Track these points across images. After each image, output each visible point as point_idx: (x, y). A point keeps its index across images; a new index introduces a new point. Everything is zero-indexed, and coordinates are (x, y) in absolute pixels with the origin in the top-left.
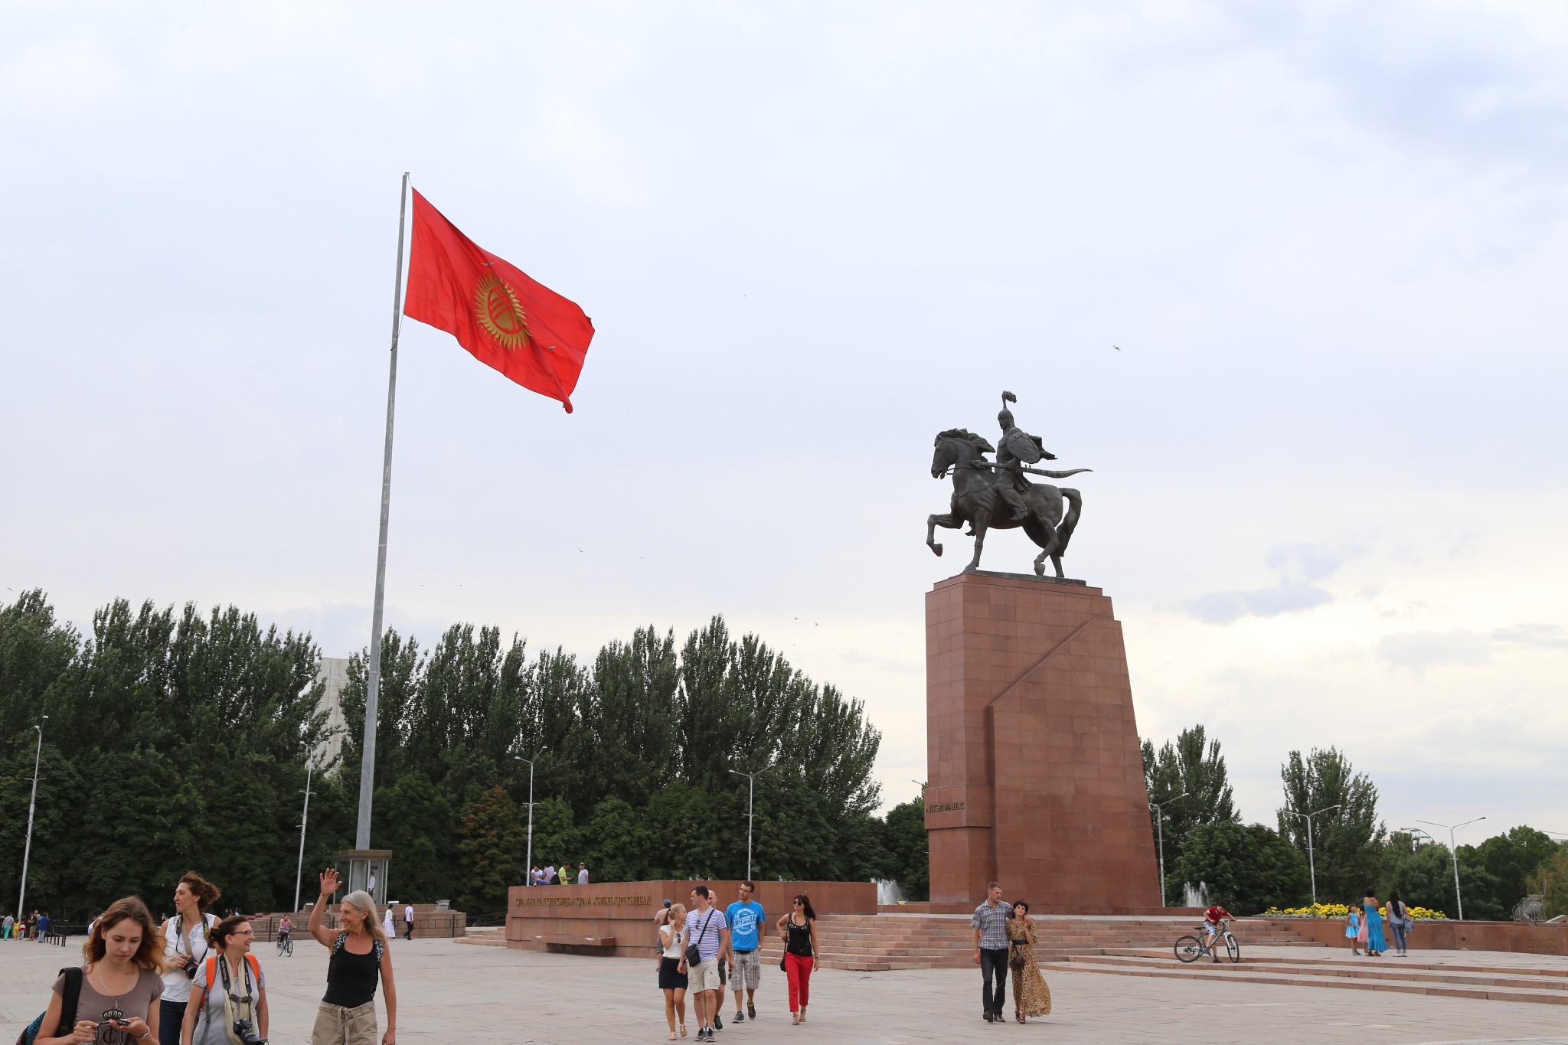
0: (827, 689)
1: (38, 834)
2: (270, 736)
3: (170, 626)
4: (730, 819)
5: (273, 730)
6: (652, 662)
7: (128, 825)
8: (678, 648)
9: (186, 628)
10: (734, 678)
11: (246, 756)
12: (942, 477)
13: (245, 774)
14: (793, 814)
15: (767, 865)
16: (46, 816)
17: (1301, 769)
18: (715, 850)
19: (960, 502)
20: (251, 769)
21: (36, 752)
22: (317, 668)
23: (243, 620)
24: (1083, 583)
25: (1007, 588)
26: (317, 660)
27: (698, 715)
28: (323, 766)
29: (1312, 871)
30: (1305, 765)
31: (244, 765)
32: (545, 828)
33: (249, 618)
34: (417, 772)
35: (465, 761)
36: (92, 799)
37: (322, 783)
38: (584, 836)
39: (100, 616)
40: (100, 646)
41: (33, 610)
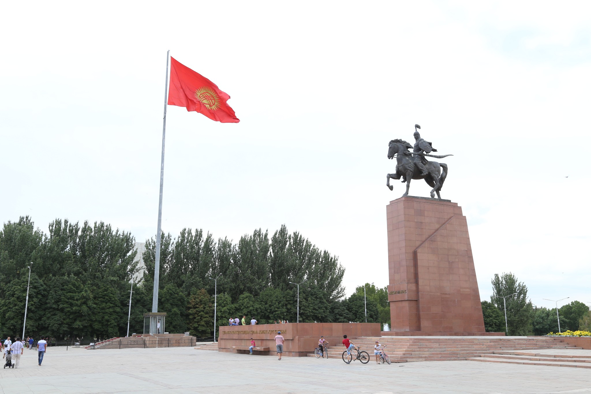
0: (325, 252)
1: (30, 308)
2: (117, 270)
3: (78, 229)
4: (290, 300)
5: (118, 268)
6: (259, 242)
7: (64, 304)
8: (270, 237)
9: (84, 230)
10: (290, 249)
11: (108, 278)
12: (392, 159)
13: (107, 285)
14: (314, 298)
15: (305, 318)
16: (33, 301)
17: (499, 280)
18: (285, 312)
19: (400, 168)
20: (110, 283)
21: (28, 276)
22: (134, 245)
23: (106, 226)
24: (450, 201)
25: (421, 203)
26: (134, 241)
27: (277, 262)
28: (137, 282)
29: (506, 318)
31: (107, 281)
32: (221, 304)
33: (108, 226)
34: (172, 284)
35: (190, 280)
36: (50, 294)
37: (137, 288)
38: (236, 307)
39: (51, 225)
40: (51, 236)
41: (25, 223)
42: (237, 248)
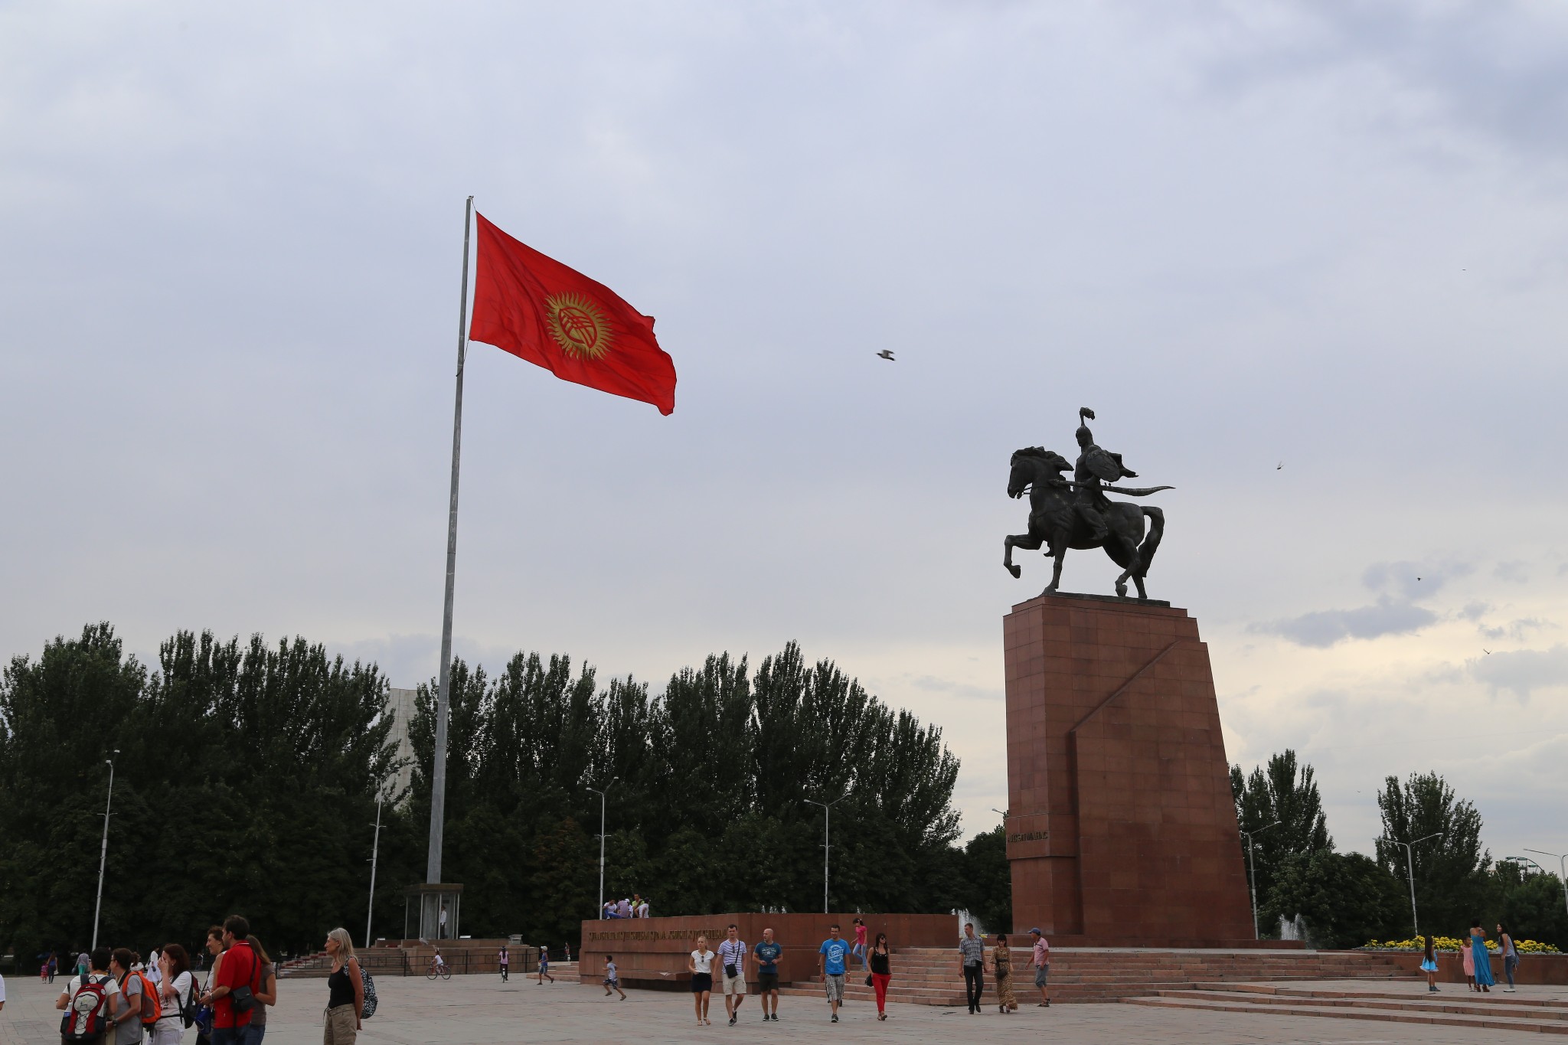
0: (903, 715)
1: (111, 870)
2: (340, 769)
3: (237, 657)
4: (806, 850)
5: (343, 762)
6: (724, 690)
7: (200, 860)
8: (751, 675)
9: (253, 660)
10: (808, 706)
11: (317, 789)
12: (1019, 497)
13: (315, 808)
14: (870, 844)
15: (845, 897)
16: (118, 852)
17: (1399, 796)
18: (792, 882)
19: (1038, 521)
20: (321, 802)
21: (108, 786)
22: (385, 699)
23: (311, 651)
24: (1168, 604)
25: (1088, 610)
26: (385, 690)
27: (772, 743)
28: (392, 799)
29: (1414, 902)
30: (1403, 792)
31: (314, 798)
32: (619, 860)
33: (317, 649)
34: (487, 804)
35: (535, 792)
36: (164, 833)
37: (392, 815)
38: (657, 869)
39: (166, 649)
40: (167, 678)
41: (99, 643)
42: (662, 706)
